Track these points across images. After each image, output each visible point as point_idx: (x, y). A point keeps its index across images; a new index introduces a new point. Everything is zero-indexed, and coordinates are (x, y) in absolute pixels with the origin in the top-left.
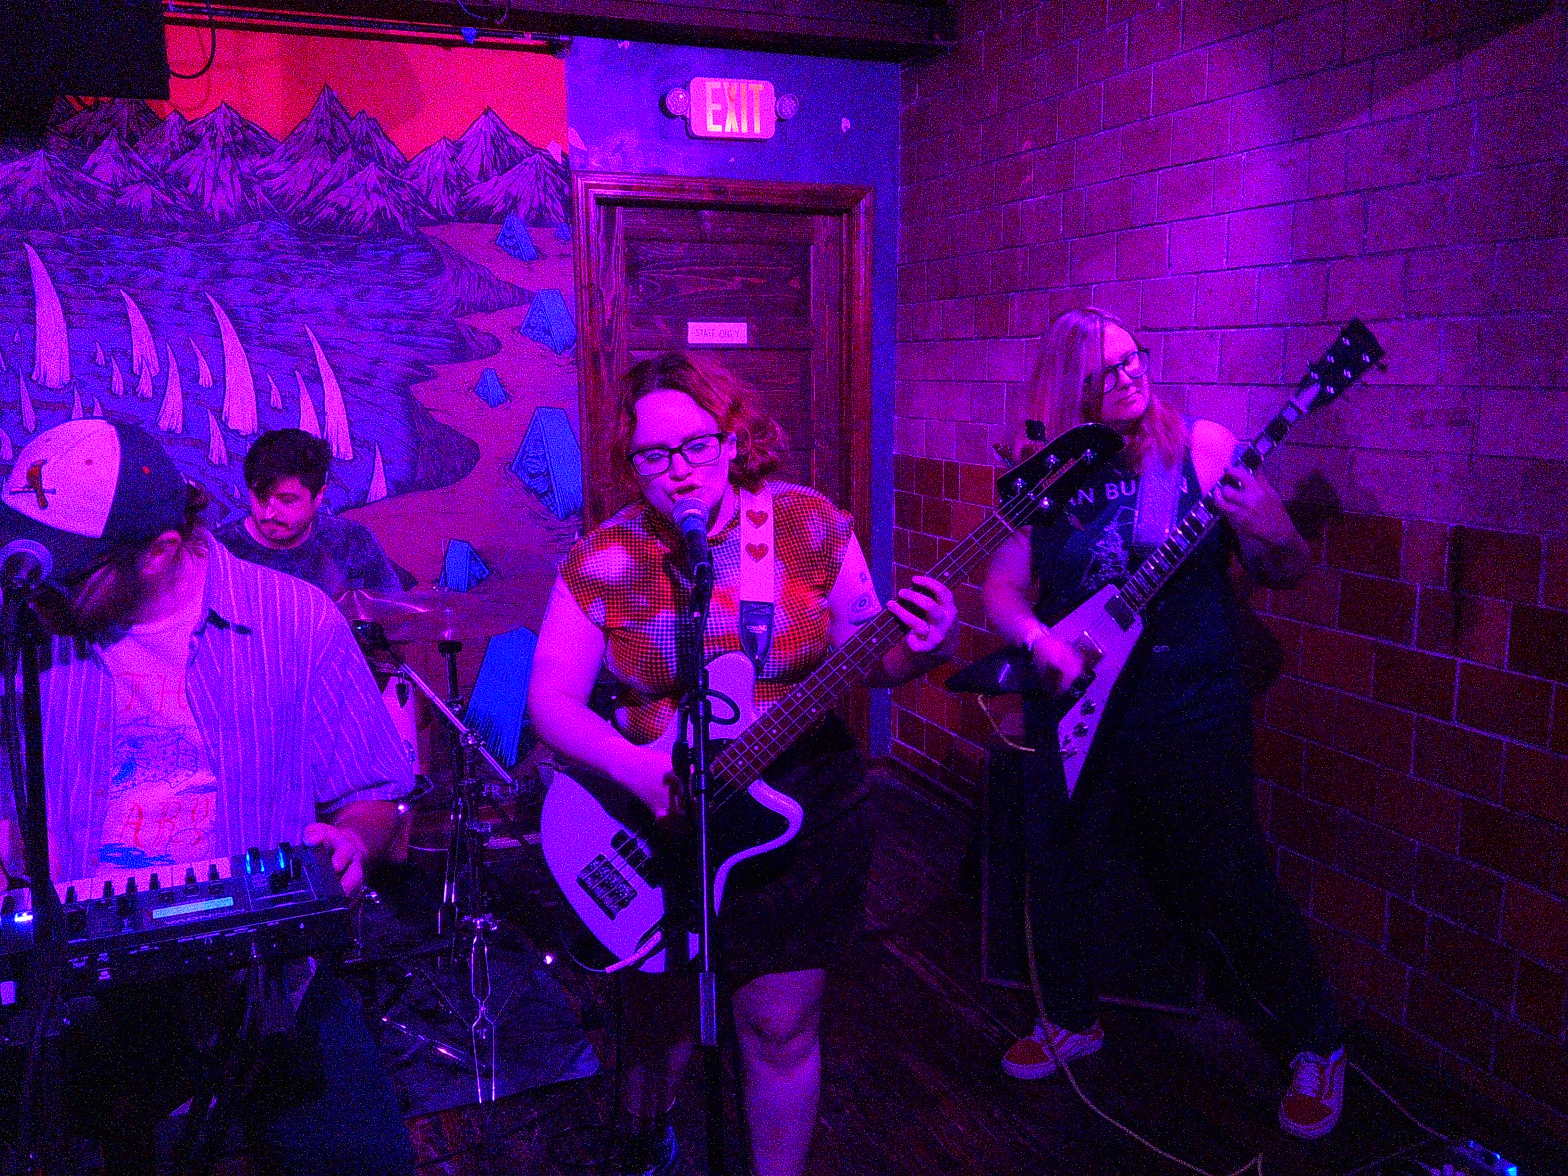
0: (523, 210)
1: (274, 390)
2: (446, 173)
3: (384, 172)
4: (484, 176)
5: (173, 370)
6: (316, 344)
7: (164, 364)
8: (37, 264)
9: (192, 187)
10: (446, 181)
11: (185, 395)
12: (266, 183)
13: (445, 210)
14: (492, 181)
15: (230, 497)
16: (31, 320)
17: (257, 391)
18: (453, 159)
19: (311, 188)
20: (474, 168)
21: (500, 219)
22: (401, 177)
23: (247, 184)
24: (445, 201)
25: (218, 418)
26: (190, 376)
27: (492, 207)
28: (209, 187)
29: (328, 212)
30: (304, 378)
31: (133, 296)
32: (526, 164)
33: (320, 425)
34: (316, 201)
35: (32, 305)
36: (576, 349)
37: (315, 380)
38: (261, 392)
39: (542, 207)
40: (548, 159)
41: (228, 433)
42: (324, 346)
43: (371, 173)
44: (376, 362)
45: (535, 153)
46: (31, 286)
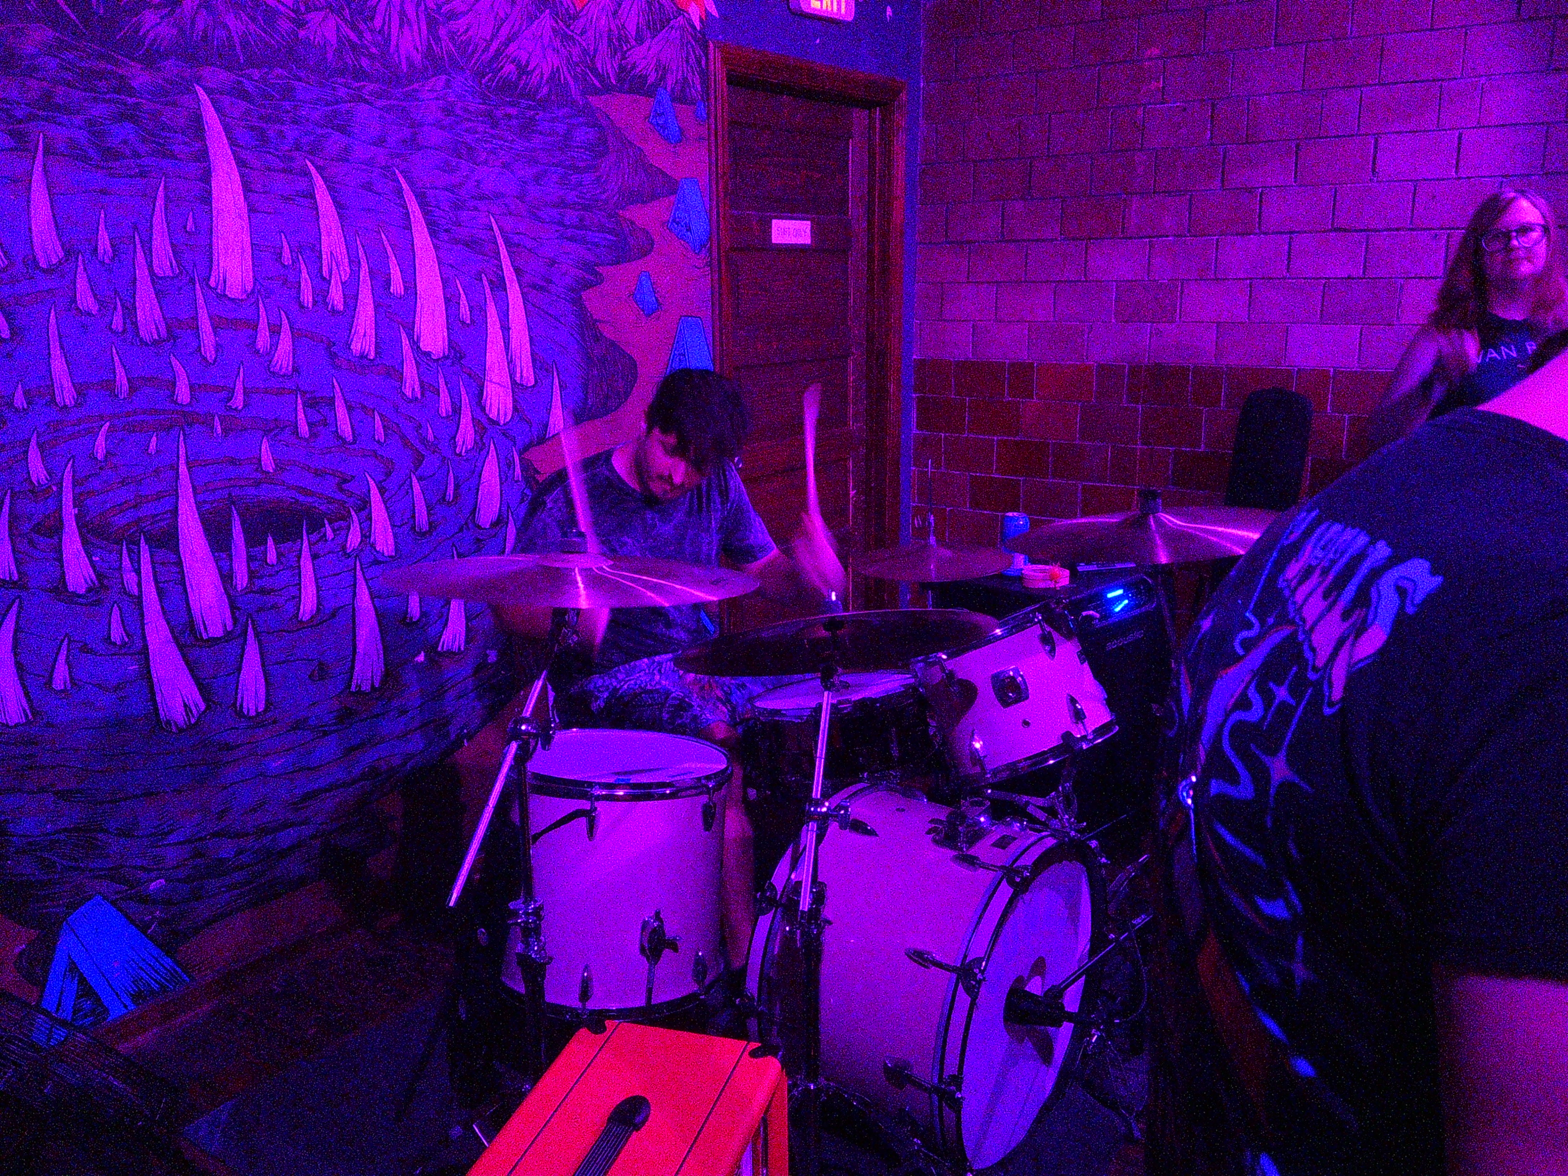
0: (670, 81)
1: (463, 301)
2: (610, 30)
3: (557, 22)
4: (640, 40)
5: (364, 274)
6: (500, 241)
7: (354, 261)
8: (211, 116)
9: (378, 22)
10: (610, 41)
11: (377, 307)
12: (453, 25)
13: (609, 77)
14: (647, 43)
15: (423, 440)
16: (206, 199)
17: (447, 301)
18: (615, 13)
19: (494, 37)
20: (632, 29)
21: (651, 92)
22: (572, 31)
23: (432, 24)
24: (608, 65)
25: (410, 336)
26: (382, 282)
27: (646, 77)
28: (395, 24)
29: (509, 68)
30: (491, 282)
31: (319, 169)
32: (672, 28)
33: (505, 343)
34: (498, 53)
35: (206, 177)
36: (711, 247)
37: (499, 285)
38: (451, 302)
39: (685, 79)
40: (689, 24)
41: (422, 356)
42: (507, 241)
43: (546, 22)
44: (553, 262)
45: (680, 14)
46: (206, 151)
